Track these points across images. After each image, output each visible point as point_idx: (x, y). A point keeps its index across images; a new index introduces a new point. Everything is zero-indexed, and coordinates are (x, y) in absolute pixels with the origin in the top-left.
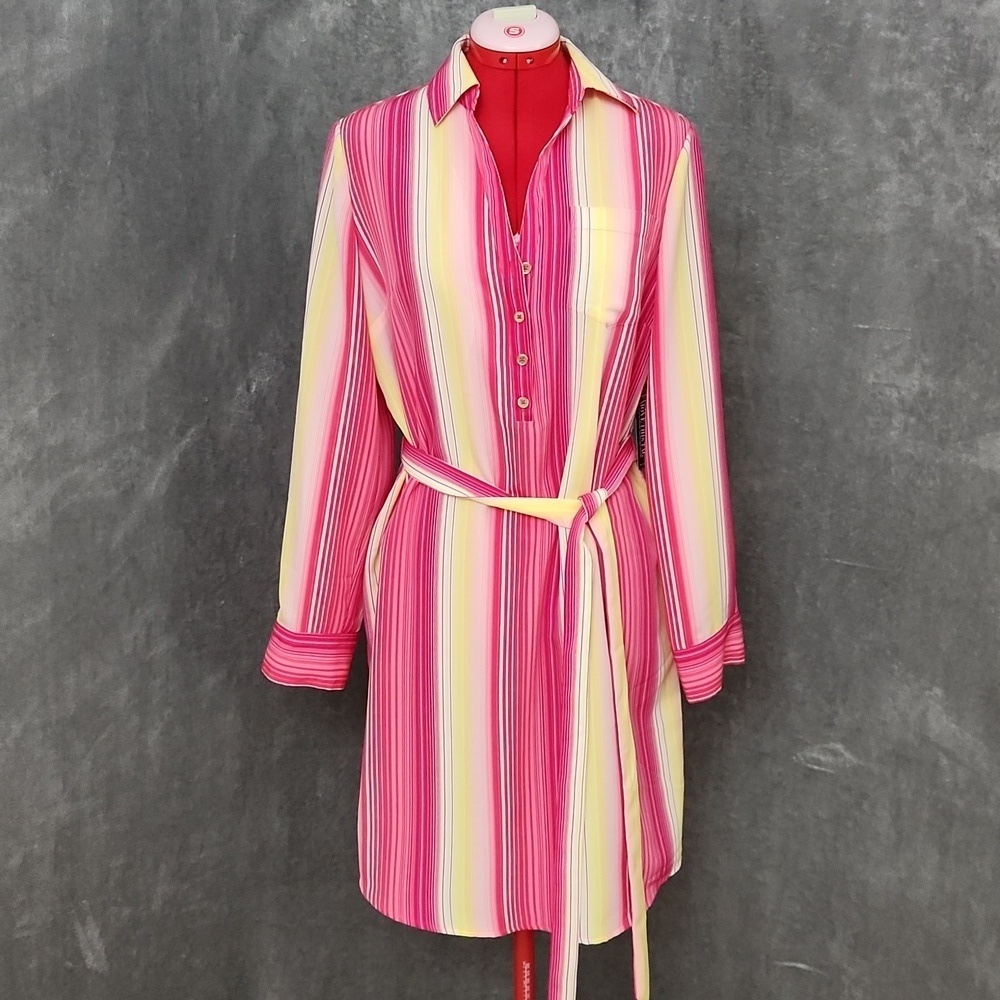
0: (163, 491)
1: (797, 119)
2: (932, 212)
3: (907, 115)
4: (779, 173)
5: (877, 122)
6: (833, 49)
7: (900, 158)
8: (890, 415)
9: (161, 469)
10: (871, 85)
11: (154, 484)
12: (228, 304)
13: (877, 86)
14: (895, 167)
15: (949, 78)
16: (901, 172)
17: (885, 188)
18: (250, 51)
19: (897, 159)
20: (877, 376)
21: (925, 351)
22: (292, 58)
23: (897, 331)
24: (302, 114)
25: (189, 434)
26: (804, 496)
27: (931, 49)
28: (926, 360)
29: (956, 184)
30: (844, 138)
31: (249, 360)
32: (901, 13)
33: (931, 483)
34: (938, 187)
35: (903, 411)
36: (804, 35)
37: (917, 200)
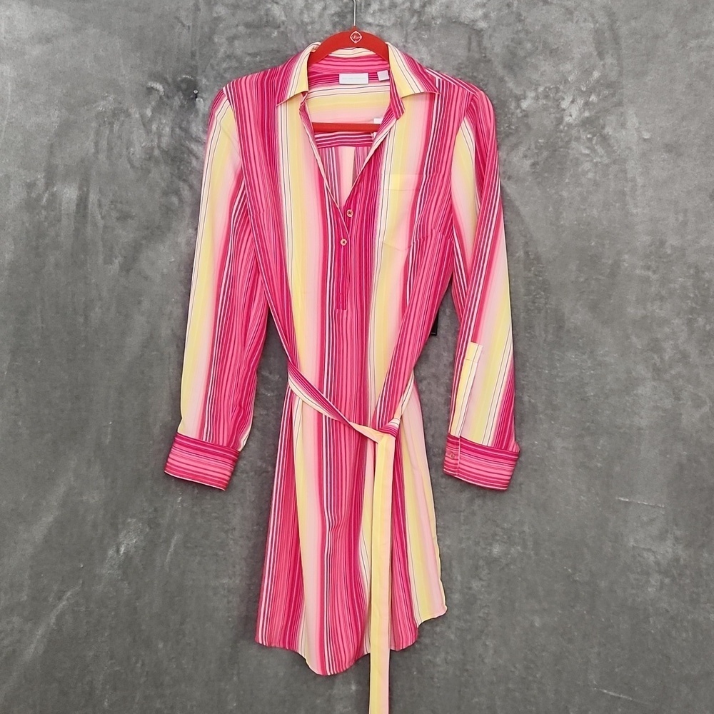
0: (40, 652)
1: (568, 331)
2: (681, 414)
3: (659, 336)
4: (554, 372)
5: (634, 339)
6: (597, 279)
7: (654, 370)
8: (648, 574)
9: (40, 633)
10: (629, 310)
11: (33, 646)
12: (104, 480)
13: (632, 311)
14: (649, 375)
15: (692, 311)
16: (654, 379)
17: (640, 390)
18: (128, 271)
19: (651, 370)
20: (636, 541)
21: (676, 525)
22: (163, 275)
23: (652, 506)
24: (169, 319)
25: (65, 597)
26: (576, 634)
27: (677, 286)
28: (678, 533)
29: (700, 394)
30: (607, 349)
31: (120, 526)
32: (653, 257)
33: (684, 635)
34: (685, 395)
35: (660, 572)
36: (574, 268)
37: (668, 403)
